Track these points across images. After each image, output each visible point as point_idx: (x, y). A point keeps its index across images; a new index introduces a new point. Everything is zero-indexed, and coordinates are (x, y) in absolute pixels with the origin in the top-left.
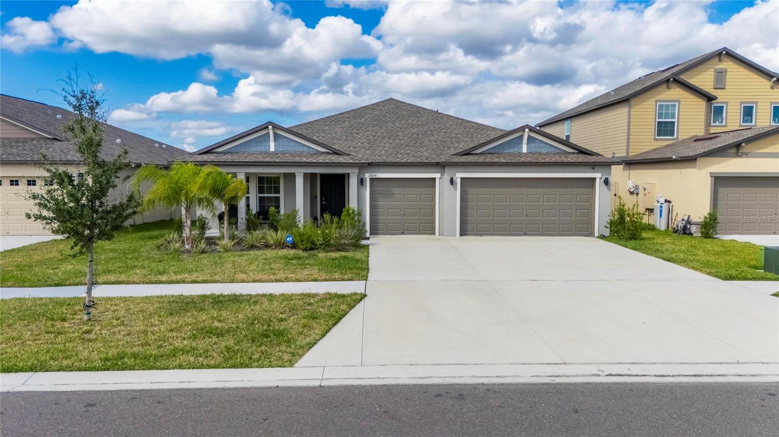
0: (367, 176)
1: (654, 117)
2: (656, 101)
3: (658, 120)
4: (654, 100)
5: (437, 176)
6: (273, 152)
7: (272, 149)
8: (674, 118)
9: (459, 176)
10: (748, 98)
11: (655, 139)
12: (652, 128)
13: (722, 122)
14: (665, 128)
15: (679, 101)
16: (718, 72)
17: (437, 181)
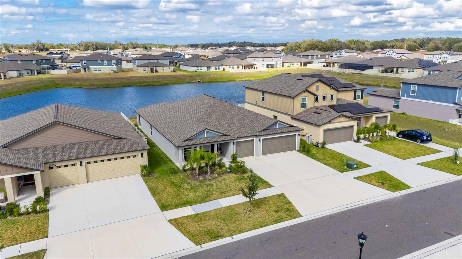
0: (235, 141)
1: (300, 102)
2: (301, 97)
5: (254, 138)
6: (206, 137)
7: (206, 136)
8: (306, 102)
9: (261, 138)
11: (301, 109)
12: (300, 106)
13: (318, 101)
14: (303, 106)
15: (307, 97)
16: (317, 86)
17: (254, 140)
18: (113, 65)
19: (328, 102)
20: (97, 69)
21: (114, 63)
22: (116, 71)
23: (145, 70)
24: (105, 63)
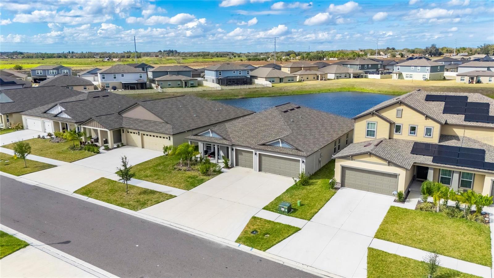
0: (234, 148)
1: (365, 128)
2: (367, 121)
3: (367, 129)
4: (365, 120)
5: (253, 151)
7: (211, 136)
8: (374, 129)
9: (258, 153)
10: (413, 124)
11: (366, 137)
12: (365, 133)
13: (400, 133)
14: (370, 133)
15: (377, 122)
16: (398, 110)
18: (426, 72)
19: (420, 137)
20: (409, 76)
21: (428, 70)
22: (428, 79)
23: (464, 80)
24: (418, 70)
